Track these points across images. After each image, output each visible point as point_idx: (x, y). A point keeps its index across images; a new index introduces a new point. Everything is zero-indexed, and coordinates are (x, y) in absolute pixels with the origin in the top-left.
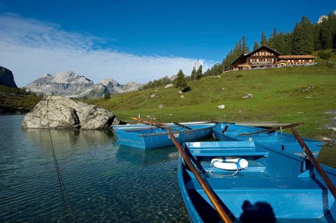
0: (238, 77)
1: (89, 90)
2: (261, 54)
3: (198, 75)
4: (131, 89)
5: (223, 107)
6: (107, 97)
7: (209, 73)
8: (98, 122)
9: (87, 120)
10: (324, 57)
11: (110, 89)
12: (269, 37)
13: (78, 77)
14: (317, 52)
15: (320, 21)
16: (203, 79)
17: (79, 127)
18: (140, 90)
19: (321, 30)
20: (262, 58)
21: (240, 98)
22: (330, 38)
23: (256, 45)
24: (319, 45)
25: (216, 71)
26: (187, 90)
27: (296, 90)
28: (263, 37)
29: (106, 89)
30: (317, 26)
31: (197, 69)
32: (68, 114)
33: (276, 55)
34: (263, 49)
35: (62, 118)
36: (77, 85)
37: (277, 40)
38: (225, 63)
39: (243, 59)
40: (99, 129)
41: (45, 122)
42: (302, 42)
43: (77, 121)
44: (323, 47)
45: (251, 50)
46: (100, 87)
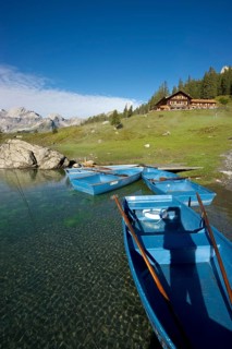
0: (160, 116)
1: (38, 124)
2: (178, 97)
3: (129, 113)
4: (75, 123)
5: (148, 146)
6: (55, 132)
7: (138, 111)
8: (52, 163)
9: (43, 161)
10: (223, 102)
11: (56, 123)
12: (185, 82)
13: (29, 112)
14: (219, 98)
15: (223, 71)
16: (133, 117)
17: (37, 166)
18: (82, 125)
19: (223, 80)
20: (178, 101)
21: (161, 135)
22: (229, 87)
23: (175, 89)
24: (221, 92)
25: (143, 110)
26: (120, 126)
27: (202, 130)
28: (181, 82)
29: (53, 124)
30: (220, 75)
31: (128, 108)
32: (27, 156)
33: (190, 99)
34: (180, 93)
35: (22, 159)
36: (28, 119)
37: (191, 85)
38: (151, 102)
39: (164, 101)
40: (53, 169)
41: (8, 163)
42: (209, 88)
43: (35, 162)
44: (223, 94)
45: (171, 93)
46: (48, 121)
